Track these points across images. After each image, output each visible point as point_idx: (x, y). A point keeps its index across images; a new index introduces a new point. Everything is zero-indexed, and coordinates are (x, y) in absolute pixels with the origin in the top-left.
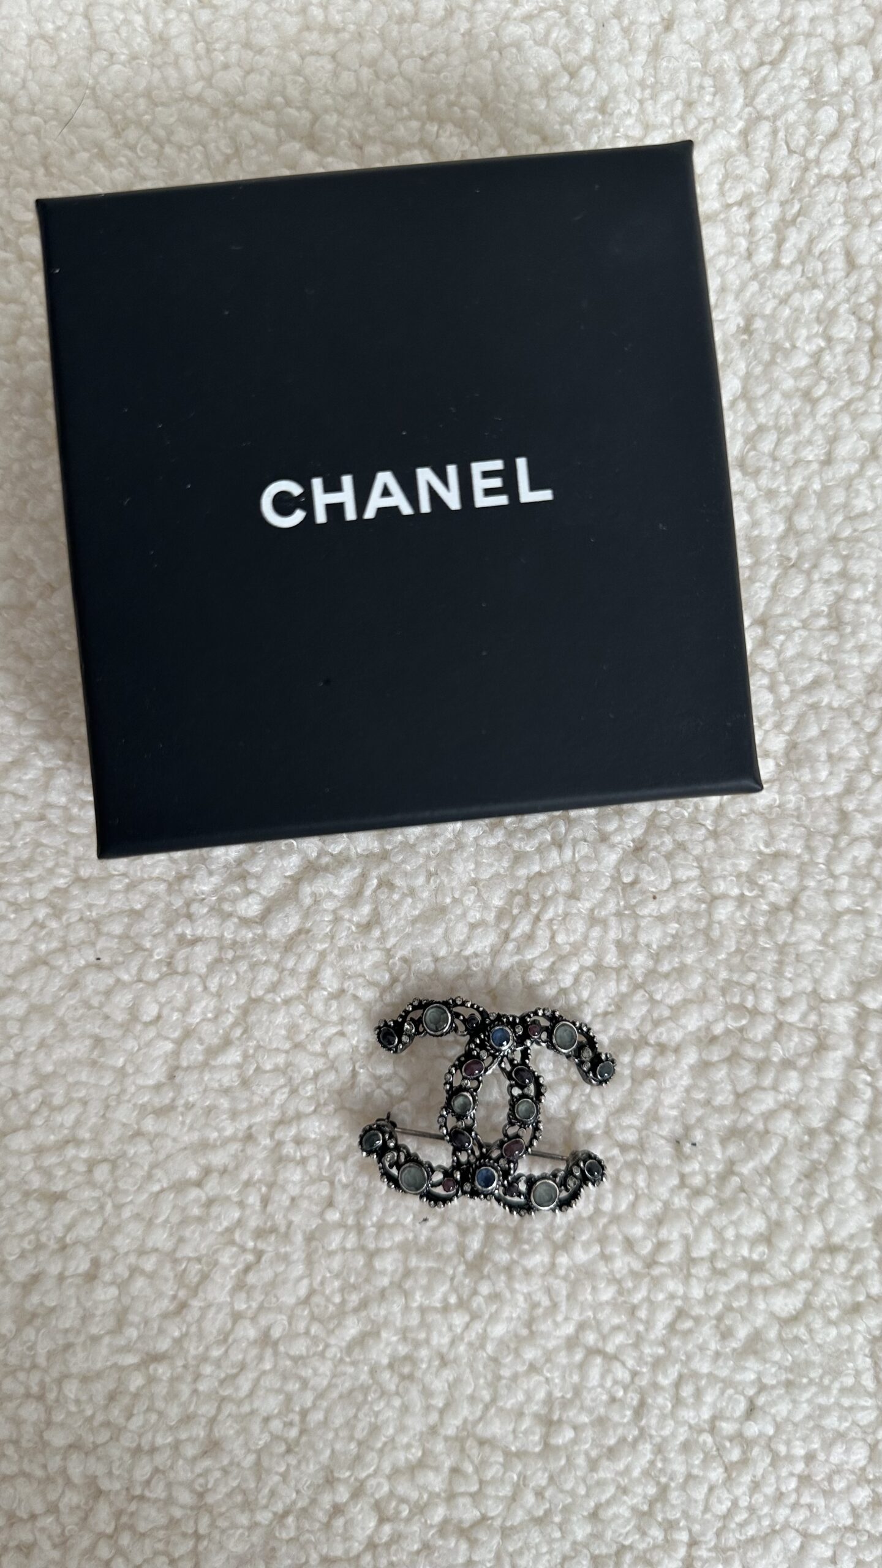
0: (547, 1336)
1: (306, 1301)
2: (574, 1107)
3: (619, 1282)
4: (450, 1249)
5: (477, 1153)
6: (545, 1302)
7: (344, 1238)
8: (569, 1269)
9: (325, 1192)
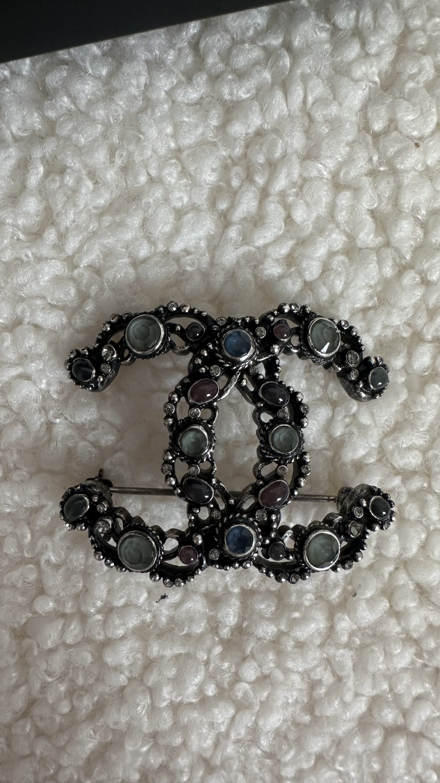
0: (334, 720)
1: (26, 714)
2: (338, 432)
3: (417, 642)
4: (199, 628)
5: (222, 507)
6: (328, 678)
7: (63, 631)
8: (352, 634)
9: (32, 577)
